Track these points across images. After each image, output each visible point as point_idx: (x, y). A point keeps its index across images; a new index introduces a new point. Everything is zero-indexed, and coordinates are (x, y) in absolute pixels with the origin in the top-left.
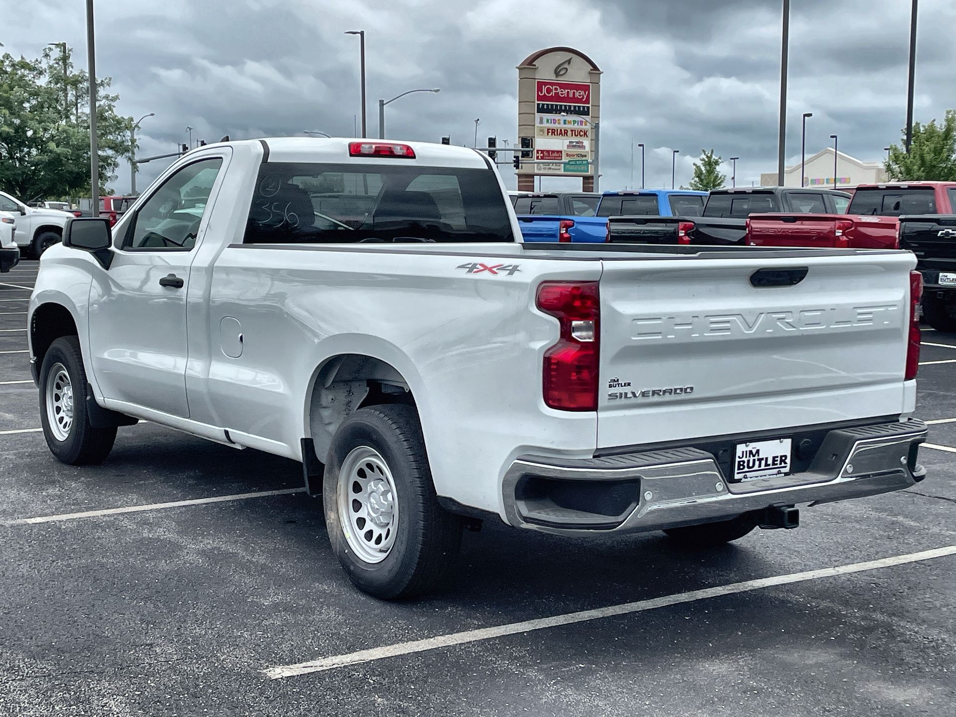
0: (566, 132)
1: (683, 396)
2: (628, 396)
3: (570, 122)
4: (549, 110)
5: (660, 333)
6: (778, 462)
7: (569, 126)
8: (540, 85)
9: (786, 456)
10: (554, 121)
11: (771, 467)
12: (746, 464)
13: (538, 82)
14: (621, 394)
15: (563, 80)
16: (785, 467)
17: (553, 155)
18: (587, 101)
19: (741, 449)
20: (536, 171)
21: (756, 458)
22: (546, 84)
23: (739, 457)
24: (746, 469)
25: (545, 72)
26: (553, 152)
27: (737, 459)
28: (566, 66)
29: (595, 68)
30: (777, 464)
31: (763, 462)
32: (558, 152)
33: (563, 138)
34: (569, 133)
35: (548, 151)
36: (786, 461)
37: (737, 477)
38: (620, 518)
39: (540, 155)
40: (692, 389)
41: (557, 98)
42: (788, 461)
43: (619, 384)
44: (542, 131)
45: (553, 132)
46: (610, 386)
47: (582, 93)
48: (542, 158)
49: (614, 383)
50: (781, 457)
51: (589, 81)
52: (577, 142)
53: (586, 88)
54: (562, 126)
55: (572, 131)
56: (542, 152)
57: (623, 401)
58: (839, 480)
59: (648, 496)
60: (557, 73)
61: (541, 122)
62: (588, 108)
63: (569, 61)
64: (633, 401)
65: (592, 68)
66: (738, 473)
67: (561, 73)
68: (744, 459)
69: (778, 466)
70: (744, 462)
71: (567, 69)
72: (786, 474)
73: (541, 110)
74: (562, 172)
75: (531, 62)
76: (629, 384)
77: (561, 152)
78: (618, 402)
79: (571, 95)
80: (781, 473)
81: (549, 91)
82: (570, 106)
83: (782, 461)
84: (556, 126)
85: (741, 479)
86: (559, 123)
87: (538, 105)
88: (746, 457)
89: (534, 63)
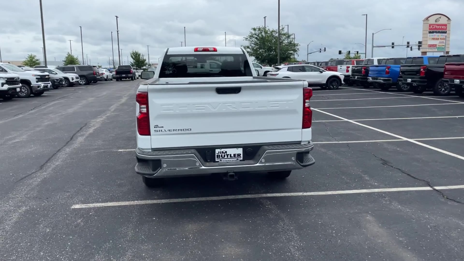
0: (438, 39)
1: (187, 132)
2: (162, 131)
3: (440, 36)
4: (433, 32)
5: (173, 110)
6: (237, 156)
7: (439, 37)
8: (430, 25)
9: (240, 154)
10: (435, 36)
11: (233, 157)
12: (220, 156)
13: (429, 24)
14: (160, 130)
15: (437, 23)
16: (241, 158)
17: (434, 46)
18: (446, 29)
19: (217, 151)
20: (428, 51)
21: (225, 154)
22: (432, 25)
23: (217, 154)
24: (221, 158)
25: (432, 21)
26: (434, 45)
27: (216, 154)
28: (439, 19)
29: (449, 19)
30: (236, 157)
31: (229, 156)
32: (435, 45)
33: (437, 40)
34: (439, 39)
35: (432, 45)
36: (241, 156)
37: (216, 160)
38: (154, 172)
39: (429, 46)
40: (191, 129)
41: (436, 29)
42: (242, 156)
43: (158, 127)
44: (430, 39)
45: (434, 39)
46: (155, 127)
47: (444, 27)
48: (430, 47)
49: (156, 126)
50: (238, 154)
51: (447, 23)
52: (442, 42)
53: (446, 25)
54: (437, 37)
55: (440, 38)
56: (430, 45)
57: (161, 133)
58: (258, 164)
59: (165, 165)
60: (436, 21)
61: (430, 36)
62: (446, 31)
63: (440, 18)
64: (165, 133)
65: (448, 19)
66: (217, 159)
67: (437, 21)
68: (219, 154)
69: (237, 157)
70: (220, 155)
71: (439, 20)
72: (240, 160)
73: (430, 33)
74: (436, 51)
75: (427, 19)
76: (163, 127)
77: (436, 45)
78: (158, 133)
79: (440, 28)
80: (238, 160)
81: (433, 27)
82: (440, 31)
83: (238, 156)
84: (435, 37)
85: (219, 161)
86: (436, 36)
87: (429, 31)
88: (220, 154)
89: (428, 19)
